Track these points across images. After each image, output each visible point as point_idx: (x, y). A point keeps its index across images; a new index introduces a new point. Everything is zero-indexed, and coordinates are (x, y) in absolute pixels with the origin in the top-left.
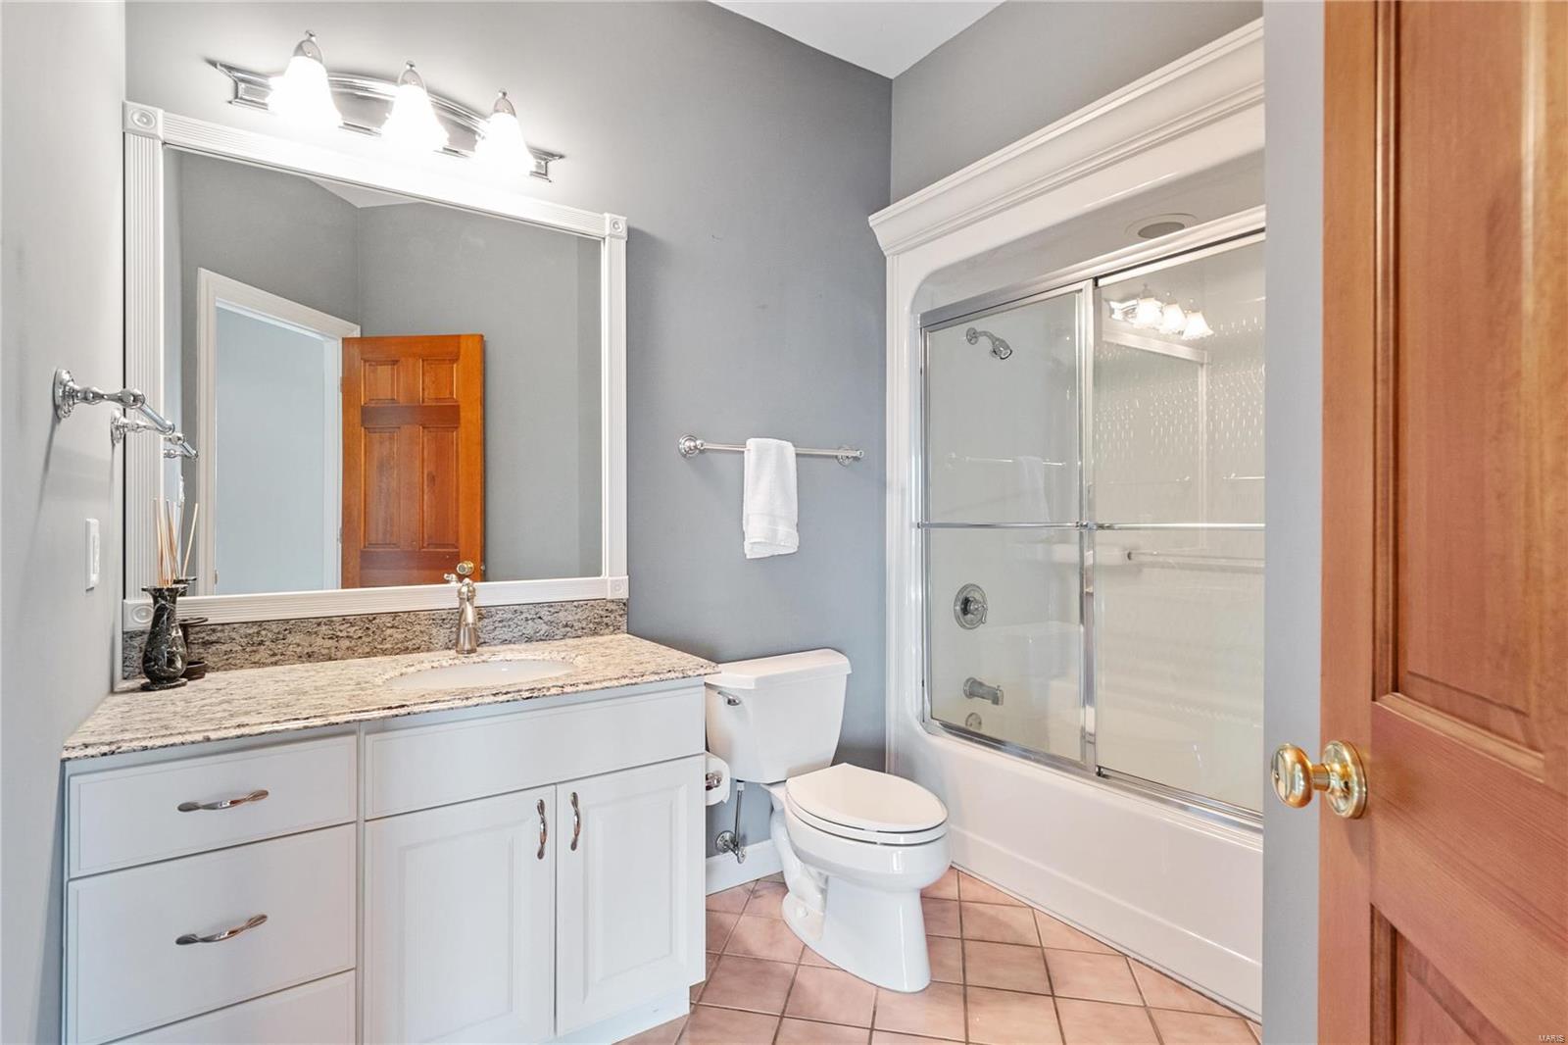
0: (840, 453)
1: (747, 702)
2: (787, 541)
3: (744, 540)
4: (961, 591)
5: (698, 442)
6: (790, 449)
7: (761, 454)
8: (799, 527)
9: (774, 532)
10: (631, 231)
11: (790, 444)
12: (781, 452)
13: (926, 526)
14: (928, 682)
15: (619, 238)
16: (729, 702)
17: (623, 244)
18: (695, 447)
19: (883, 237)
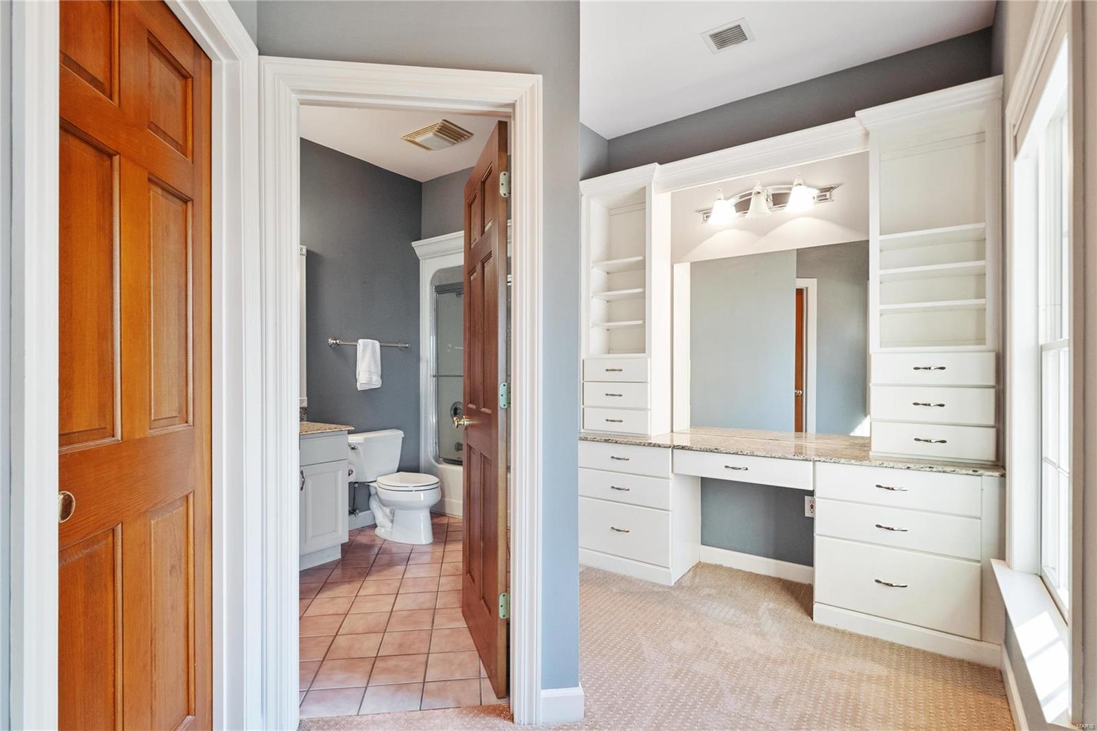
0: (399, 345)
1: (360, 449)
2: (376, 382)
3: (357, 382)
4: (454, 404)
5: (338, 341)
6: (377, 344)
7: (365, 346)
8: (382, 377)
9: (371, 378)
10: (308, 251)
11: (376, 341)
12: (373, 344)
13: (438, 376)
14: (439, 443)
15: (303, 255)
16: (352, 448)
17: (305, 257)
18: (336, 343)
19: (418, 252)
